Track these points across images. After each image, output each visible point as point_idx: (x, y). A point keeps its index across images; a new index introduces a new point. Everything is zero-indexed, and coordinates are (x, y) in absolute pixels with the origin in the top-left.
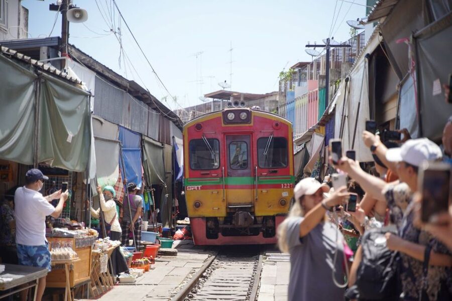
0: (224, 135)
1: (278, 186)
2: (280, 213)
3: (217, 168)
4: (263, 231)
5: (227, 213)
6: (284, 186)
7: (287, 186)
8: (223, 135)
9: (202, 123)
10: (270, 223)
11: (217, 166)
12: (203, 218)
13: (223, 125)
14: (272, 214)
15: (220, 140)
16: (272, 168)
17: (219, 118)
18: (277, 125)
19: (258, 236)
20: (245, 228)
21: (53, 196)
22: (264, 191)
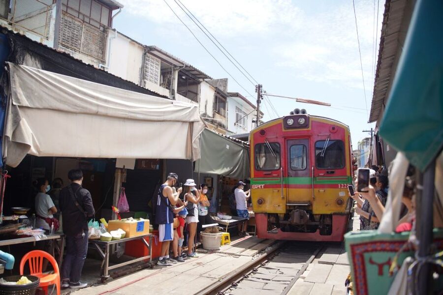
0: (285, 140)
1: (336, 186)
2: (337, 212)
3: (278, 168)
4: (320, 229)
5: (287, 210)
6: (341, 186)
7: (344, 186)
8: (283, 139)
9: (265, 129)
10: (327, 221)
11: (277, 167)
12: (265, 214)
13: (283, 130)
14: (329, 213)
15: (281, 144)
16: (330, 169)
17: (280, 125)
18: (334, 129)
19: (315, 233)
20: (302, 225)
21: (247, 192)
22: (322, 190)
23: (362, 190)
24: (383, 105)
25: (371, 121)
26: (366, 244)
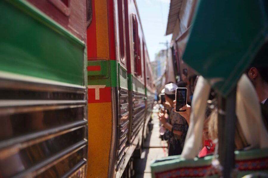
23: (181, 109)
24: (178, 20)
25: (167, 33)
26: (170, 171)
